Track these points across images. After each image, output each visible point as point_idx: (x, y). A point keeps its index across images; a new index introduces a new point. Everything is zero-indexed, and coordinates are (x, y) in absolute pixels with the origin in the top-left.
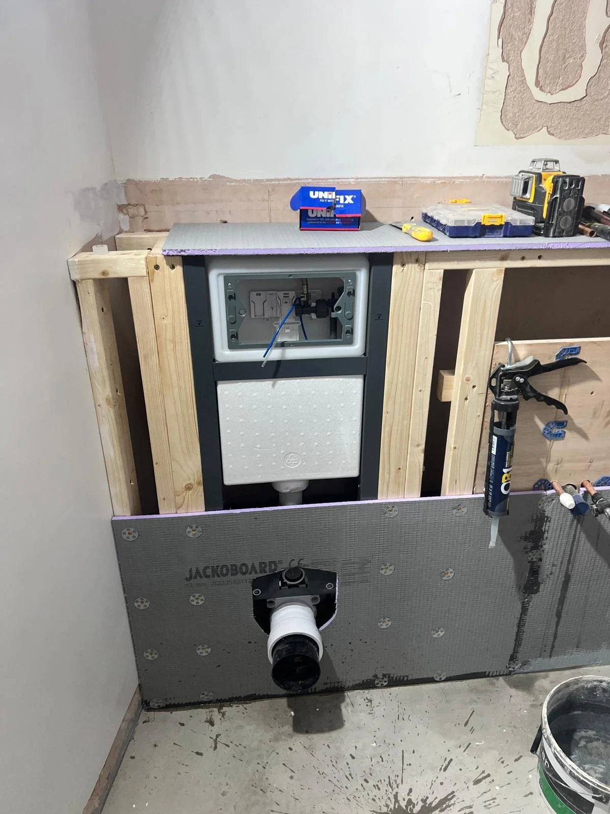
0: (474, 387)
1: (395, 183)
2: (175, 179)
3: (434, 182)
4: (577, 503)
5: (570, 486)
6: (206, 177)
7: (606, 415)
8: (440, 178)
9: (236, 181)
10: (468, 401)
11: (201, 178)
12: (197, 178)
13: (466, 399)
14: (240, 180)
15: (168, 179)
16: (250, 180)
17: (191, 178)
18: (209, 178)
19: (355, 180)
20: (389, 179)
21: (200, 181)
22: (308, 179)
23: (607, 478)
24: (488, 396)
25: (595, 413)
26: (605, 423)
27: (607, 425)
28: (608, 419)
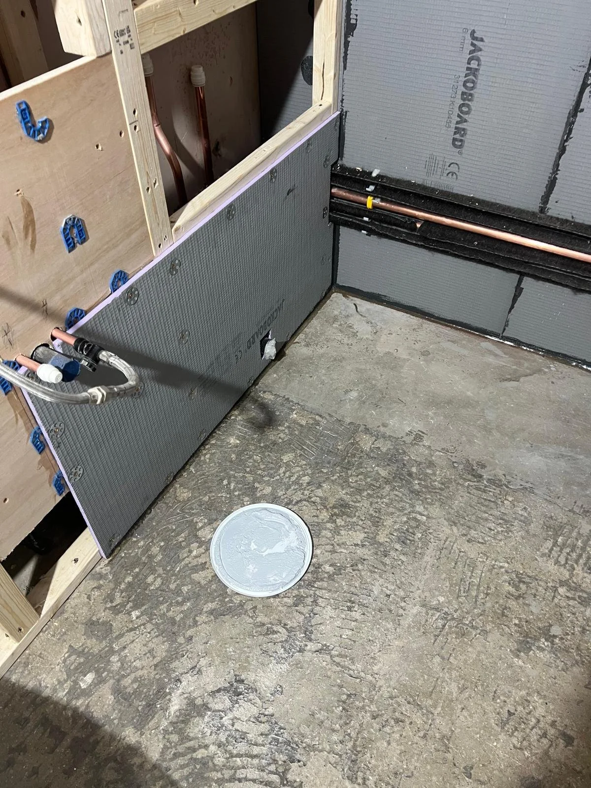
4: (62, 368)
5: (41, 349)
7: (23, 235)
23: (75, 311)
25: (8, 241)
26: (29, 247)
27: (33, 247)
28: (30, 239)
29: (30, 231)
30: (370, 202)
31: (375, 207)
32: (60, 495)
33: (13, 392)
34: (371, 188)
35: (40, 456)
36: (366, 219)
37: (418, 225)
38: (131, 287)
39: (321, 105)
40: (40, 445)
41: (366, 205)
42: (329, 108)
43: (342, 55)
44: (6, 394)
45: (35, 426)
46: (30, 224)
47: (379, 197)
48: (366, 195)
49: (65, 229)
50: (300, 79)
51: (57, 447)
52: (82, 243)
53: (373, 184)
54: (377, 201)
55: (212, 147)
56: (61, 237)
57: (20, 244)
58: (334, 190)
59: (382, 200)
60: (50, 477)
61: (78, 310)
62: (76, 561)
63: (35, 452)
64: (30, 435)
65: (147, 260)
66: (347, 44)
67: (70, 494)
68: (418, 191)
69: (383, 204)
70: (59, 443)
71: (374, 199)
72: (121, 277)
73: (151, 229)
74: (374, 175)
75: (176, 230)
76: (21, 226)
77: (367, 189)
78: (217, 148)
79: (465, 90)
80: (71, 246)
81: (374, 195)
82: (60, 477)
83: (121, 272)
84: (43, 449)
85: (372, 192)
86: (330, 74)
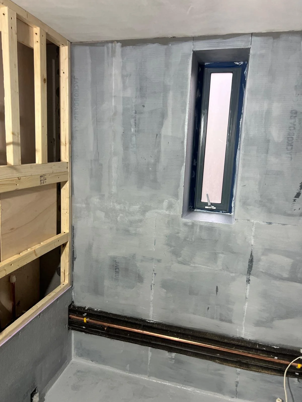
30: (85, 320)
31: (87, 322)
34: (86, 314)
36: (84, 327)
37: (105, 329)
39: (63, 284)
41: (84, 321)
42: (67, 285)
43: (72, 267)
47: (88, 318)
48: (84, 317)
50: (56, 274)
53: (86, 313)
54: (88, 319)
55: (16, 304)
58: (70, 316)
59: (90, 319)
66: (73, 263)
68: (103, 315)
69: (91, 320)
71: (87, 319)
74: (86, 309)
77: (83, 315)
78: (19, 303)
79: (115, 278)
81: (87, 317)
85: (86, 316)
86: (67, 273)
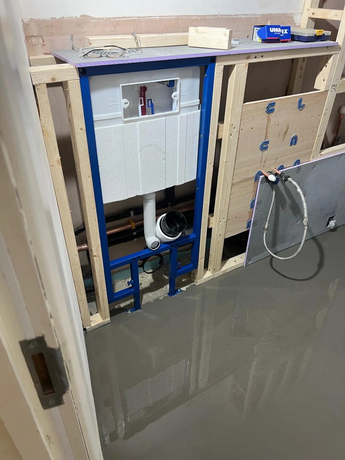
0: (234, 128)
1: (179, 19)
2: (60, 18)
3: (197, 18)
4: (277, 178)
5: (269, 173)
6: (79, 16)
7: (283, 135)
8: (199, 16)
9: (96, 19)
10: (232, 136)
11: (75, 17)
12: (73, 17)
13: (231, 135)
14: (98, 18)
15: (56, 18)
16: (104, 18)
17: (69, 17)
18: (80, 17)
19: (159, 17)
20: (176, 17)
21: (75, 19)
22: (135, 17)
24: (240, 132)
25: (279, 135)
26: (282, 139)
27: (283, 140)
28: (284, 137)
29: (285, 135)
32: (247, 228)
33: (256, 182)
35: (250, 209)
38: (300, 167)
40: (252, 206)
44: (255, 182)
45: (254, 198)
46: (286, 132)
49: (293, 138)
51: (256, 209)
52: (294, 145)
55: (337, 138)
56: (290, 141)
57: (281, 137)
60: (248, 219)
61: (283, 166)
62: (235, 261)
63: (250, 207)
64: (252, 200)
65: (308, 160)
67: (249, 231)
70: (257, 208)
72: (298, 162)
73: (314, 151)
75: (321, 155)
76: (284, 132)
80: (291, 144)
82: (250, 222)
83: (299, 160)
84: (252, 208)
